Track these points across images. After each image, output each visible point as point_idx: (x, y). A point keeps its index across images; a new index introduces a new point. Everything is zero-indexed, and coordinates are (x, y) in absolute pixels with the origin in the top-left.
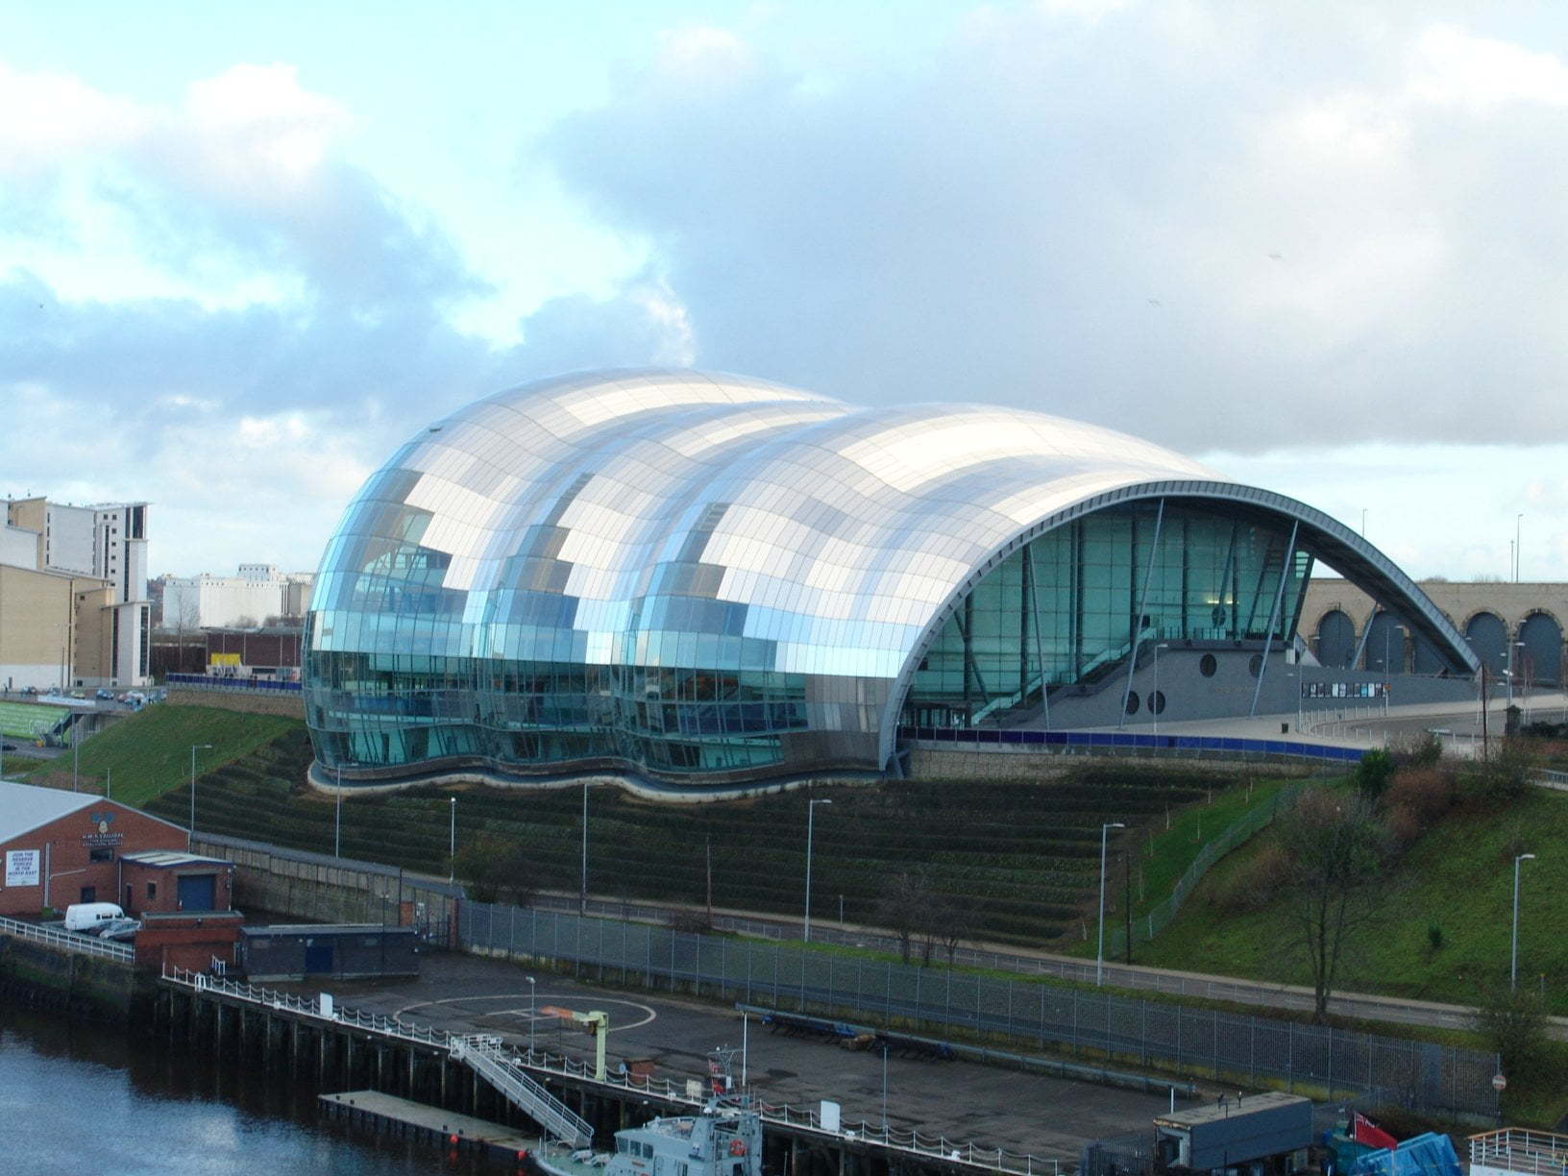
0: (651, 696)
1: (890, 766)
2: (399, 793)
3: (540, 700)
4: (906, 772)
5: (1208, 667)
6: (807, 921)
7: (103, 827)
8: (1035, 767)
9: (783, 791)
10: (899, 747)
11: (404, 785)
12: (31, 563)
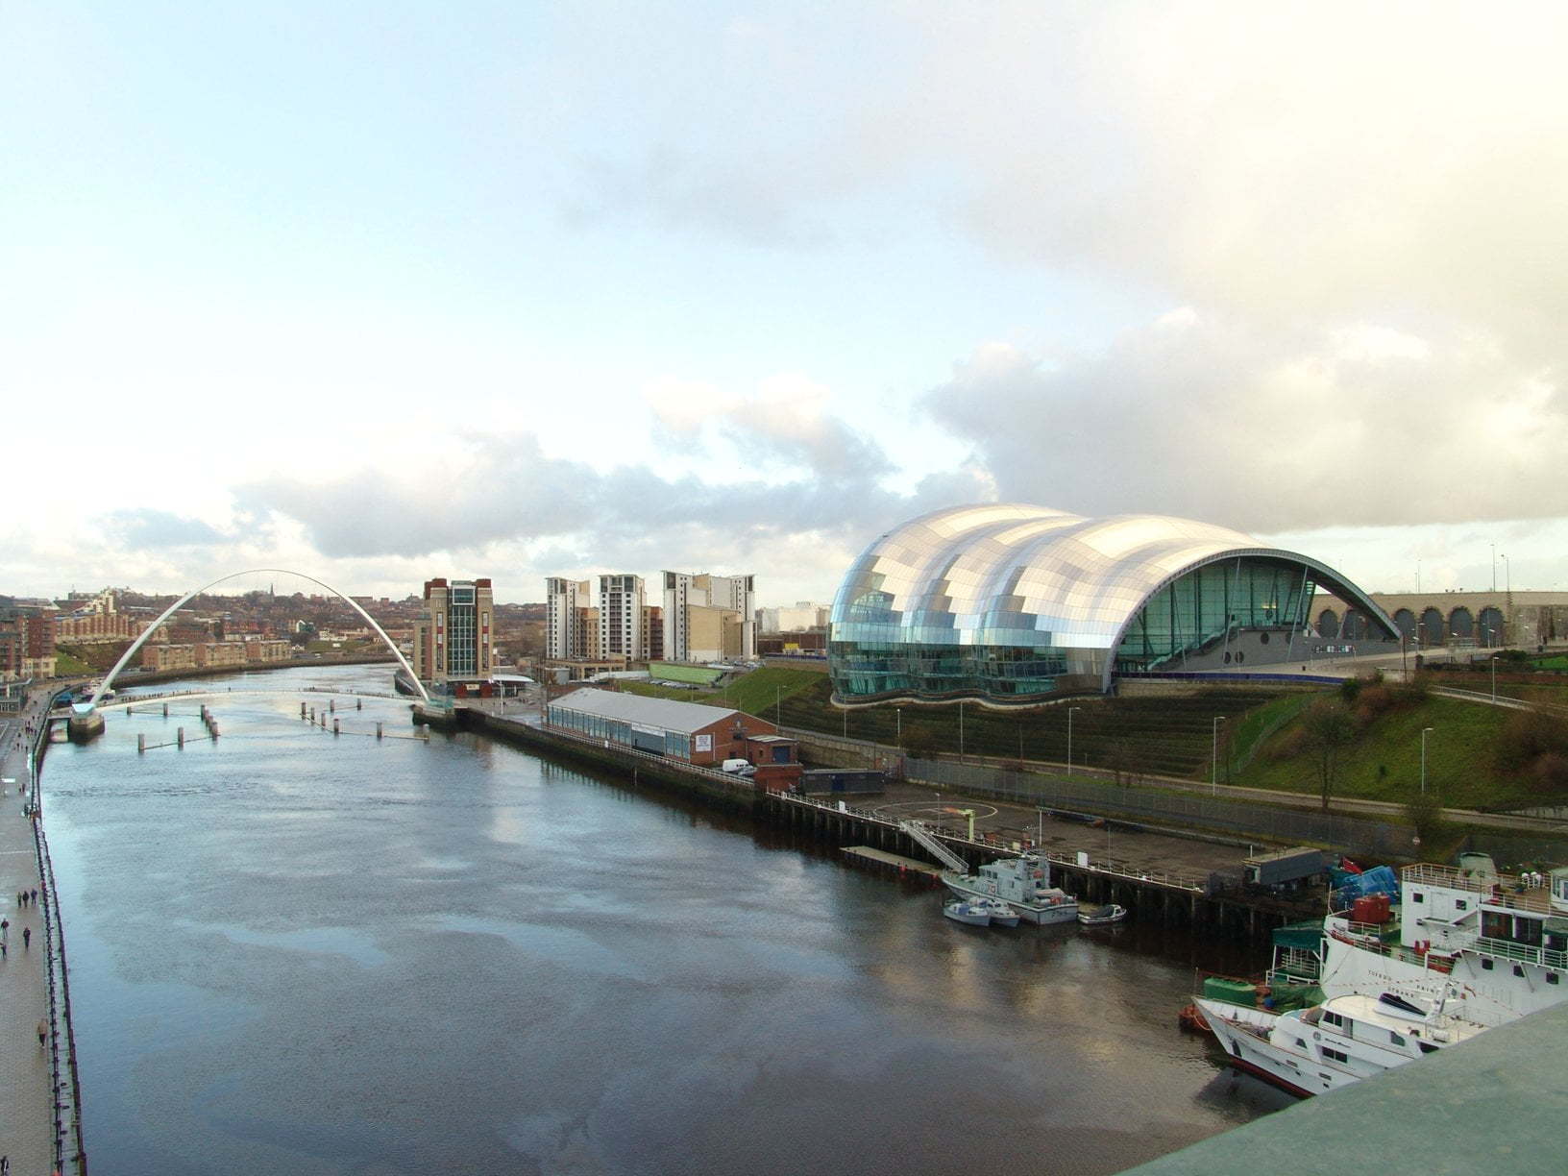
0: (991, 659)
1: (1108, 691)
2: (873, 707)
3: (939, 663)
4: (1116, 693)
5: (1265, 639)
6: (1069, 766)
7: (739, 724)
8: (1178, 690)
9: (1056, 704)
10: (1112, 681)
11: (875, 704)
12: (704, 605)
